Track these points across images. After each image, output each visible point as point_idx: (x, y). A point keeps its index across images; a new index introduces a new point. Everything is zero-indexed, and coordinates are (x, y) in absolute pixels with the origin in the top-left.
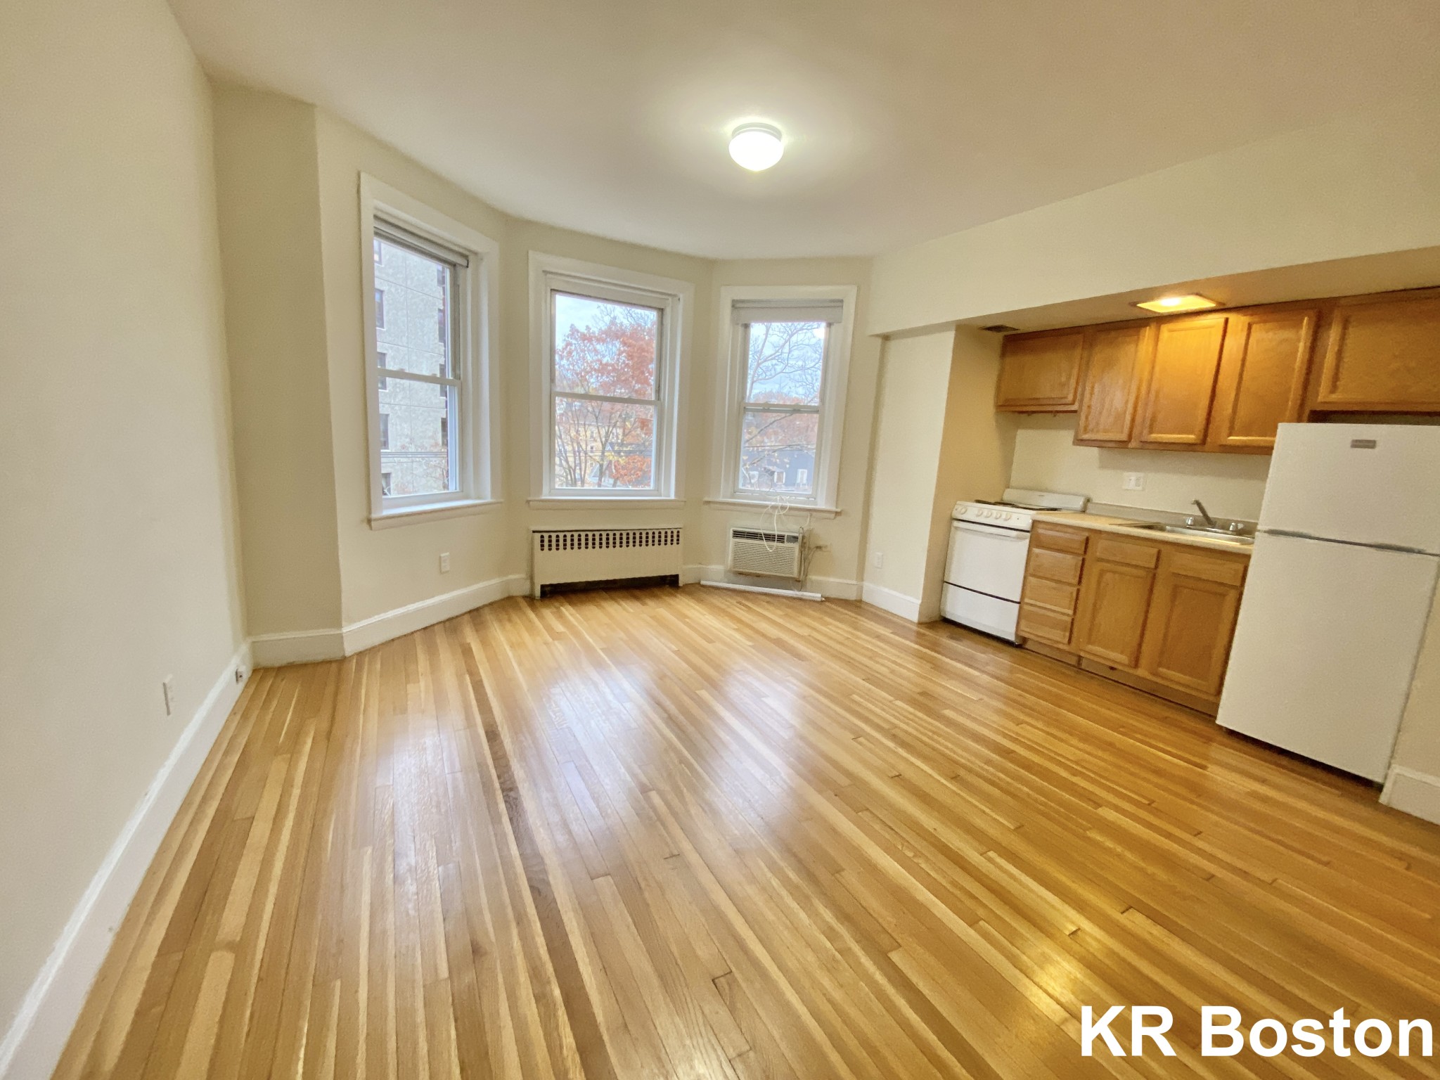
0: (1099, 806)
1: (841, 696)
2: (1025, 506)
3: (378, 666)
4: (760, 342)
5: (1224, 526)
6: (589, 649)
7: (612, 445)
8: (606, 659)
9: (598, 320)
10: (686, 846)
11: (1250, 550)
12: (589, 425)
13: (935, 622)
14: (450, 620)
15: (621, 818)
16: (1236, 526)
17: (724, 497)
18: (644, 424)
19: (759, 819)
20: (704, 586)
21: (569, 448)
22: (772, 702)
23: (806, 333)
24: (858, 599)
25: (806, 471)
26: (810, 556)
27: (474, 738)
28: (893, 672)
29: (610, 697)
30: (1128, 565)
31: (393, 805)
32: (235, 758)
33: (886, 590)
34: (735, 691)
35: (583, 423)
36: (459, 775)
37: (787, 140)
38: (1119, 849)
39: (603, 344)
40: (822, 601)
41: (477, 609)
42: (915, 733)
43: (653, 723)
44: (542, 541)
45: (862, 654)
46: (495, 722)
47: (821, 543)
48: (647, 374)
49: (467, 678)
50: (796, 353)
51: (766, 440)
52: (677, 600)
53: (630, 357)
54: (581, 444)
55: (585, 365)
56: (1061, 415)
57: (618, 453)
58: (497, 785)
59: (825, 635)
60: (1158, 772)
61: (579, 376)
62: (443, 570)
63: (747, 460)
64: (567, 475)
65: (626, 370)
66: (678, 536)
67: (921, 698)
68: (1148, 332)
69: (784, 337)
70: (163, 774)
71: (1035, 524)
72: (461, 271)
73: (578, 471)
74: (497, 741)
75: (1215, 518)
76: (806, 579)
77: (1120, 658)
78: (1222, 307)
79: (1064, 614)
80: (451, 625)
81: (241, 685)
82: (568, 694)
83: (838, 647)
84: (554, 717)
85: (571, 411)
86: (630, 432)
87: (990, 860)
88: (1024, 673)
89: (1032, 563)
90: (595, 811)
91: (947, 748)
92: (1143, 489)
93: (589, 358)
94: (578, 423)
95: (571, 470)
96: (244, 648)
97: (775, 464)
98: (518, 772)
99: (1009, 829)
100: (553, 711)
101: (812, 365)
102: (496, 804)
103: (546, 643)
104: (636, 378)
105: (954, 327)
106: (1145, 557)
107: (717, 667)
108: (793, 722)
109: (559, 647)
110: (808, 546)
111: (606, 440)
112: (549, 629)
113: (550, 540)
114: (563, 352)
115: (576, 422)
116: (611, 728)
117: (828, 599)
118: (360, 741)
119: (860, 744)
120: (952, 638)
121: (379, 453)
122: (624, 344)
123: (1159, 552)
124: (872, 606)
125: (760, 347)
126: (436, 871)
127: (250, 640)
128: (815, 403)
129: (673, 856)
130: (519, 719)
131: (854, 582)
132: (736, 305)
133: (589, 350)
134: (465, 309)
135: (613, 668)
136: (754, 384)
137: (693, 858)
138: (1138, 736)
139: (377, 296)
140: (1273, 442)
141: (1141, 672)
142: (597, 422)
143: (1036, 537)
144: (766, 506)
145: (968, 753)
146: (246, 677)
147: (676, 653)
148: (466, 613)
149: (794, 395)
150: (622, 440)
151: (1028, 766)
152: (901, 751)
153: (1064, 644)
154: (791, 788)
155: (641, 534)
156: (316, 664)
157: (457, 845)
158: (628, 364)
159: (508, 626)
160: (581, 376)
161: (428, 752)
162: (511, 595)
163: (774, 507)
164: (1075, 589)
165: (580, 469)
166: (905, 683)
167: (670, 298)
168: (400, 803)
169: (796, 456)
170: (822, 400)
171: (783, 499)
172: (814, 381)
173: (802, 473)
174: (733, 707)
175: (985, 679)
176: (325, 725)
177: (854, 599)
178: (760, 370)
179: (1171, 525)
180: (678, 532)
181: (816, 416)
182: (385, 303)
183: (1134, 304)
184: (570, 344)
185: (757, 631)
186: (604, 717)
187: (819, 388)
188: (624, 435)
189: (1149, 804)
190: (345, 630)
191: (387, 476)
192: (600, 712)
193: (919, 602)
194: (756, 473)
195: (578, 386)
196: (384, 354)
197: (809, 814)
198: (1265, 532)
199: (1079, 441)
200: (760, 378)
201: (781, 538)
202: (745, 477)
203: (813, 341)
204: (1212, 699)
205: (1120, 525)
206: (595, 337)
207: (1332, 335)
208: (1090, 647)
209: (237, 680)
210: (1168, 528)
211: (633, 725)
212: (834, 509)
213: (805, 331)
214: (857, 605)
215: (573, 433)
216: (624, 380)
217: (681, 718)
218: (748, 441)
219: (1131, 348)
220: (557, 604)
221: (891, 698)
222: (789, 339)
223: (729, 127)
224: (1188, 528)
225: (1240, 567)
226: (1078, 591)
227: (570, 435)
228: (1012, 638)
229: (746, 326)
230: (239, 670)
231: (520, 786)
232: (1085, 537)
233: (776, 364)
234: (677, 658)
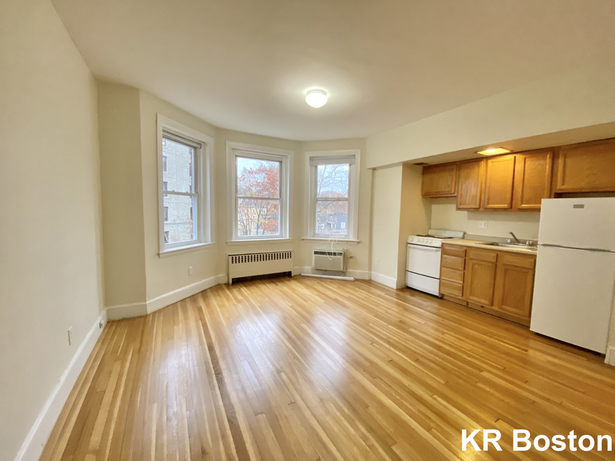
0: (482, 371)
1: (364, 324)
2: (437, 237)
3: (162, 318)
4: (323, 171)
5: (524, 243)
6: (253, 306)
7: (262, 215)
8: (261, 311)
9: (255, 165)
10: (298, 398)
11: (536, 253)
12: (252, 207)
13: (404, 288)
14: (193, 296)
15: (268, 386)
16: (529, 243)
17: (310, 237)
18: (275, 206)
19: (330, 384)
20: (303, 276)
21: (244, 218)
22: (334, 328)
23: (341, 167)
24: (370, 279)
25: (344, 223)
26: (348, 261)
27: (203, 350)
28: (386, 312)
29: (263, 329)
30: (485, 261)
31: (167, 383)
32: (98, 363)
33: (381, 275)
34: (318, 324)
35: (250, 206)
36: (196, 368)
37: (329, 95)
38: (492, 391)
39: (258, 175)
40: (354, 281)
41: (205, 291)
42: (398, 340)
43: (282, 340)
44: (233, 259)
45: (373, 305)
46: (212, 343)
47: (352, 255)
48: (276, 186)
49: (200, 321)
50: (337, 175)
51: (327, 211)
52: (291, 282)
53: (269, 179)
54: (249, 215)
55: (250, 183)
56: (450, 198)
57: (265, 219)
58: (213, 372)
59: (356, 296)
60: (507, 354)
61: (248, 188)
62: (190, 274)
63: (319, 219)
64: (243, 229)
65: (267, 184)
66: (291, 254)
67: (400, 324)
68: (483, 163)
69: (333, 169)
70: (67, 372)
71: (443, 244)
72: (198, 149)
73: (248, 227)
74: (213, 351)
75: (520, 239)
76: (346, 272)
77: (485, 302)
78: (512, 152)
79: (459, 283)
80: (193, 298)
81: (102, 329)
82: (244, 328)
83: (362, 301)
84: (238, 339)
85: (245, 202)
86: (269, 210)
87: (435, 399)
88: (443, 310)
89: (443, 261)
90: (257, 383)
91: (412, 346)
92: (488, 228)
93: (252, 180)
94: (248, 207)
95: (245, 227)
96: (104, 313)
97: (331, 221)
98: (222, 365)
99: (442, 383)
100: (237, 336)
101: (345, 179)
102: (213, 381)
103: (234, 305)
104: (272, 188)
105: (402, 164)
106: (491, 257)
107: (309, 312)
108: (343, 337)
109: (240, 306)
110: (346, 257)
111: (260, 214)
112: (236, 298)
113: (236, 259)
114: (241, 178)
115: (247, 207)
116: (263, 343)
117: (357, 280)
118: (153, 354)
119: (374, 346)
120: (412, 295)
121: (164, 224)
122: (267, 174)
123: (497, 255)
124: (376, 282)
125: (323, 173)
126: (185, 413)
127: (106, 309)
128: (346, 196)
129: (292, 403)
130: (223, 341)
131: (367, 272)
132: (311, 159)
133: (252, 177)
134: (200, 164)
135: (264, 315)
136: (321, 188)
137: (301, 403)
138: (496, 337)
139: (164, 159)
140: (541, 206)
141: (495, 308)
142: (256, 206)
143: (444, 250)
144: (327, 240)
145: (421, 348)
146: (104, 325)
147: (292, 307)
148: (200, 292)
149: (338, 192)
150: (267, 213)
151: (449, 353)
152: (392, 349)
153: (460, 296)
154: (344, 369)
155: (275, 254)
156: (134, 318)
157: (195, 400)
158: (268, 182)
159: (218, 298)
160: (249, 188)
161: (183, 357)
162: (219, 283)
163: (331, 241)
164: (462, 272)
165: (249, 226)
166: (392, 317)
167: (284, 157)
168: (170, 382)
169: (340, 217)
170: (349, 195)
171: (335, 237)
172: (346, 186)
173: (343, 224)
174: (317, 332)
175: (427, 313)
176: (138, 346)
177: (368, 279)
178: (323, 183)
179: (501, 243)
180: (291, 253)
181: (347, 202)
182: (167, 161)
183: (476, 152)
184: (244, 175)
185: (326, 296)
186: (260, 338)
187: (348, 189)
188: (267, 211)
189: (504, 369)
190: (147, 303)
191: (167, 233)
192: (258, 336)
193: (396, 280)
194: (323, 225)
195: (247, 192)
196: (167, 182)
197: (352, 380)
198: (542, 245)
199: (458, 209)
200: (323, 185)
201: (335, 254)
202: (319, 227)
203: (344, 170)
204: (527, 319)
205: (479, 244)
206: (254, 172)
207: (560, 162)
208: (471, 298)
209: (100, 327)
210: (500, 244)
211: (273, 342)
212: (356, 240)
213: (341, 166)
214: (369, 282)
215: (246, 211)
216: (266, 189)
217: (294, 337)
218: (319, 212)
219: (476, 170)
220: (239, 287)
221: (386, 324)
222: (335, 170)
223: (305, 91)
224: (509, 244)
225: (532, 260)
226: (464, 273)
227: (244, 212)
228: (437, 294)
229: (316, 167)
230: (101, 323)
231: (223, 372)
232: (465, 249)
233: (330, 180)
234: (291, 309)
